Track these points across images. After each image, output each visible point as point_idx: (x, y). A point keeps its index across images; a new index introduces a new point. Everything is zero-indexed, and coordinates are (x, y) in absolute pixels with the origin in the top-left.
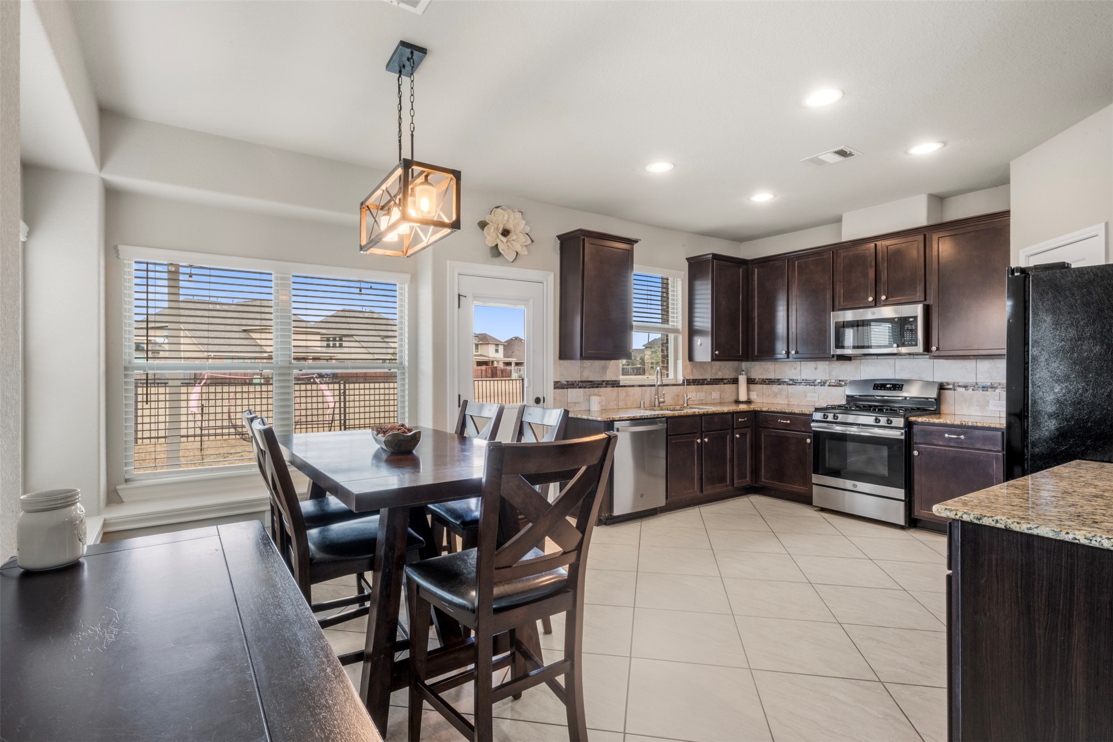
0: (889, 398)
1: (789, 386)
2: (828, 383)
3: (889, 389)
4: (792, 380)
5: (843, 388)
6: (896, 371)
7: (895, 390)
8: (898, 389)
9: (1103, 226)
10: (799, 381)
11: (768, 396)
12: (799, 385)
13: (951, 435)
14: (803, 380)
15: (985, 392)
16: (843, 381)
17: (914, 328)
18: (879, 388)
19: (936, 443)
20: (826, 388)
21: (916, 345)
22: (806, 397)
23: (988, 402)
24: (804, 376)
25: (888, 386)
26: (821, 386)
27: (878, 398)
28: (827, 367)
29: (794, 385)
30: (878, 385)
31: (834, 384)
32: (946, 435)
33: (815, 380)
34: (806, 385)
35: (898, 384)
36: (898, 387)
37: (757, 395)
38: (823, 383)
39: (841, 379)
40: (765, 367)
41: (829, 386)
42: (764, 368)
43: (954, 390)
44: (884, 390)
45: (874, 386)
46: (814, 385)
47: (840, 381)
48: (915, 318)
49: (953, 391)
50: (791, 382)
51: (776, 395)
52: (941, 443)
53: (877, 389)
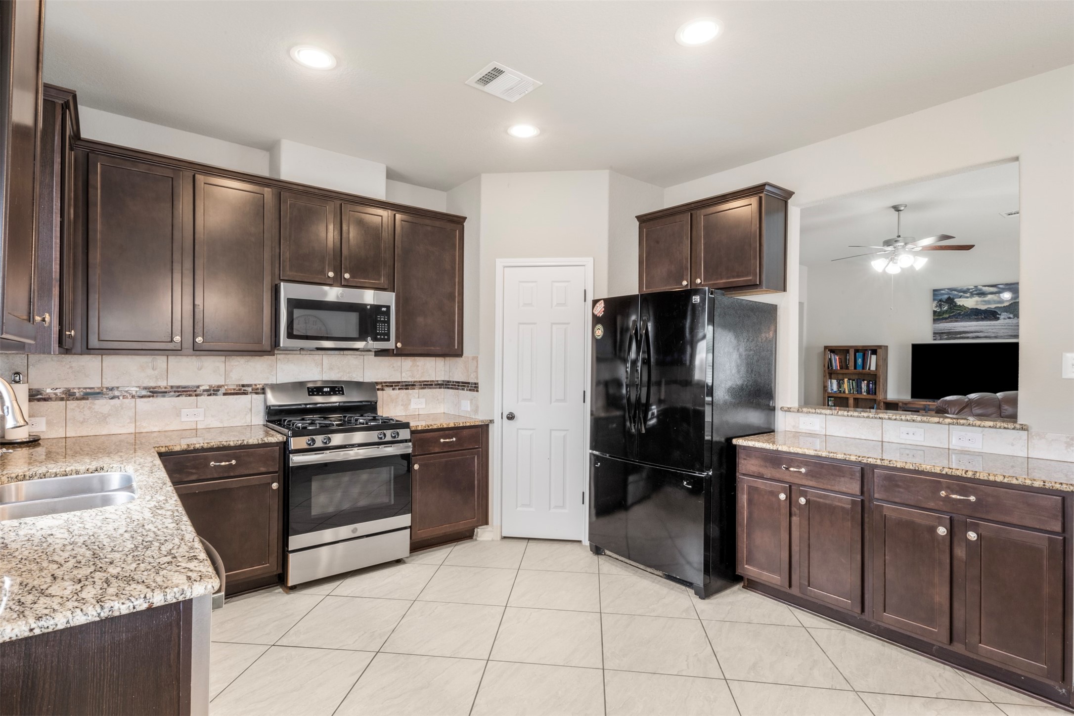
0: (323, 405)
1: (138, 400)
2: (223, 390)
3: (328, 394)
4: (145, 388)
5: (249, 396)
6: (324, 370)
7: (336, 394)
8: (339, 393)
9: (592, 259)
10: (164, 390)
11: (82, 423)
12: (164, 396)
13: (446, 439)
14: (172, 387)
15: (407, 391)
16: (248, 386)
17: (386, 319)
18: (315, 393)
19: (433, 452)
20: (220, 398)
21: (388, 340)
22: (178, 415)
23: (410, 400)
24: (175, 381)
25: (325, 390)
26: (208, 395)
27: (308, 406)
28: (222, 366)
29: (149, 397)
30: (312, 389)
31: (233, 391)
32: (442, 440)
33: (198, 387)
34: (178, 396)
35: (336, 387)
36: (337, 391)
37: (49, 423)
38: (213, 391)
39: (245, 383)
40: (74, 364)
41: (225, 394)
42: (71, 367)
43: (383, 390)
44: (323, 395)
45: (309, 392)
46: (196, 395)
47: (243, 386)
48: (388, 307)
49: (381, 392)
50: (144, 393)
51: (103, 419)
52: (437, 450)
53: (313, 395)
